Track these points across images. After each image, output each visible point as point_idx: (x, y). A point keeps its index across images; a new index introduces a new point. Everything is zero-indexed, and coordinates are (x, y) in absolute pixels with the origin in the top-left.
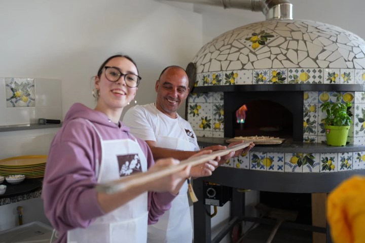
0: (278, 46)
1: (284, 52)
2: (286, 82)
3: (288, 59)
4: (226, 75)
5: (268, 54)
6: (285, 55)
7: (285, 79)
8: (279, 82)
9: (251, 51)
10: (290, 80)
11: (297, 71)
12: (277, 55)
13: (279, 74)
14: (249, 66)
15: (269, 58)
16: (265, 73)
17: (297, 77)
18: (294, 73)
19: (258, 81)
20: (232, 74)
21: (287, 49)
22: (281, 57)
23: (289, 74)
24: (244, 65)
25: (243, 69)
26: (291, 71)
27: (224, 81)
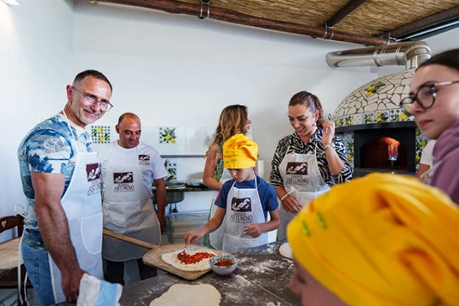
0: (386, 93)
1: (389, 96)
2: (388, 121)
3: (392, 102)
4: (346, 118)
5: (376, 100)
6: (390, 99)
7: (387, 118)
8: (383, 121)
9: (365, 99)
10: (391, 119)
11: (398, 111)
12: (383, 99)
13: (382, 114)
14: (361, 110)
15: (377, 102)
16: (372, 115)
17: (398, 116)
18: (395, 113)
19: (366, 121)
20: (350, 117)
21: (393, 94)
22: (386, 101)
23: (391, 114)
24: (357, 110)
25: (357, 113)
26: (393, 112)
27: (345, 123)
